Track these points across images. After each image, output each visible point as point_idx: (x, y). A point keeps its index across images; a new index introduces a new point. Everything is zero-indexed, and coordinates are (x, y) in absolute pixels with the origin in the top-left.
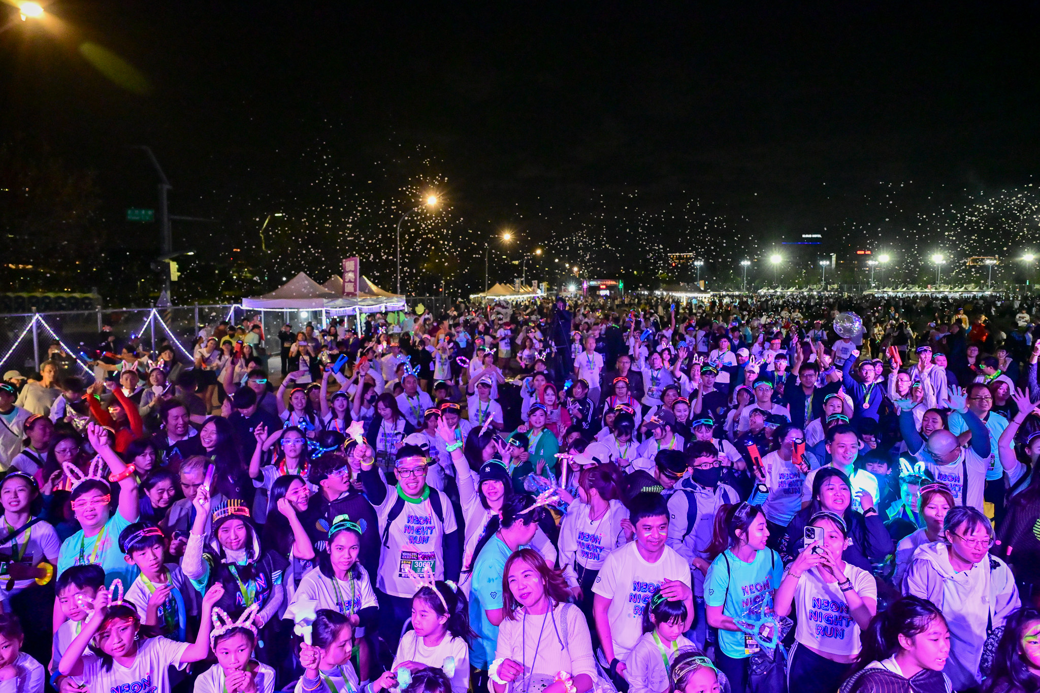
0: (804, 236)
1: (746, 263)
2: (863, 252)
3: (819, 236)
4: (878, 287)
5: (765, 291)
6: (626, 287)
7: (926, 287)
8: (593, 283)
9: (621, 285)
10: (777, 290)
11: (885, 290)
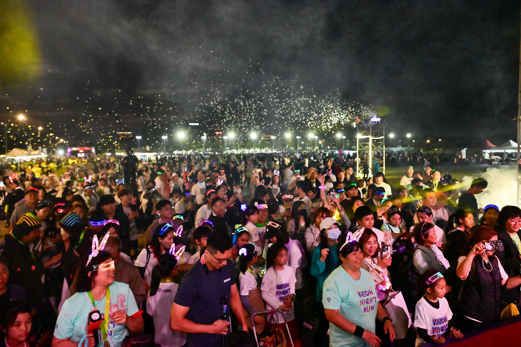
1: (164, 137)
4: (230, 150)
5: (177, 152)
6: (97, 152)
9: (93, 150)
10: (182, 151)
11: (233, 150)
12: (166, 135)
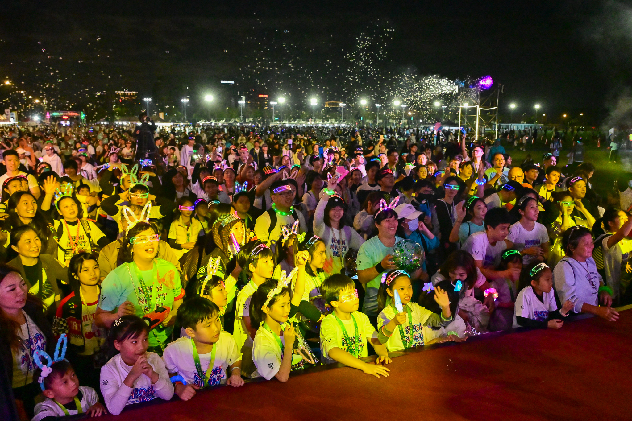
0: (222, 82)
1: (185, 101)
2: (262, 96)
3: (233, 82)
4: (280, 120)
5: (203, 122)
6: (88, 119)
7: (308, 121)
8: (56, 114)
9: (83, 116)
10: (211, 121)
11: (284, 122)
12: (187, 98)
